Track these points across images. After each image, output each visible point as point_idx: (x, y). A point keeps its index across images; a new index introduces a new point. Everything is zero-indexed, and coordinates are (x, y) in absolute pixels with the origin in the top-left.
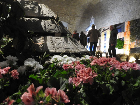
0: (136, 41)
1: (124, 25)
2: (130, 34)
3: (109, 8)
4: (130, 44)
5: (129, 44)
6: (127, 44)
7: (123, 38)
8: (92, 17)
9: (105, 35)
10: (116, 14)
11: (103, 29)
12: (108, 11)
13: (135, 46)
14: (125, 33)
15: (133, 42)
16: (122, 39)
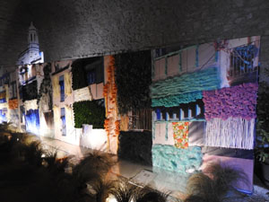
0: (130, 114)
1: (102, 63)
2: (116, 91)
3: (78, 5)
4: (119, 118)
5: (116, 119)
6: (111, 118)
7: (102, 101)
8: (30, 25)
9: (61, 83)
10: (94, 25)
11: (56, 68)
12: (77, 13)
13: (129, 125)
14: (106, 87)
15: (125, 115)
16: (100, 103)
